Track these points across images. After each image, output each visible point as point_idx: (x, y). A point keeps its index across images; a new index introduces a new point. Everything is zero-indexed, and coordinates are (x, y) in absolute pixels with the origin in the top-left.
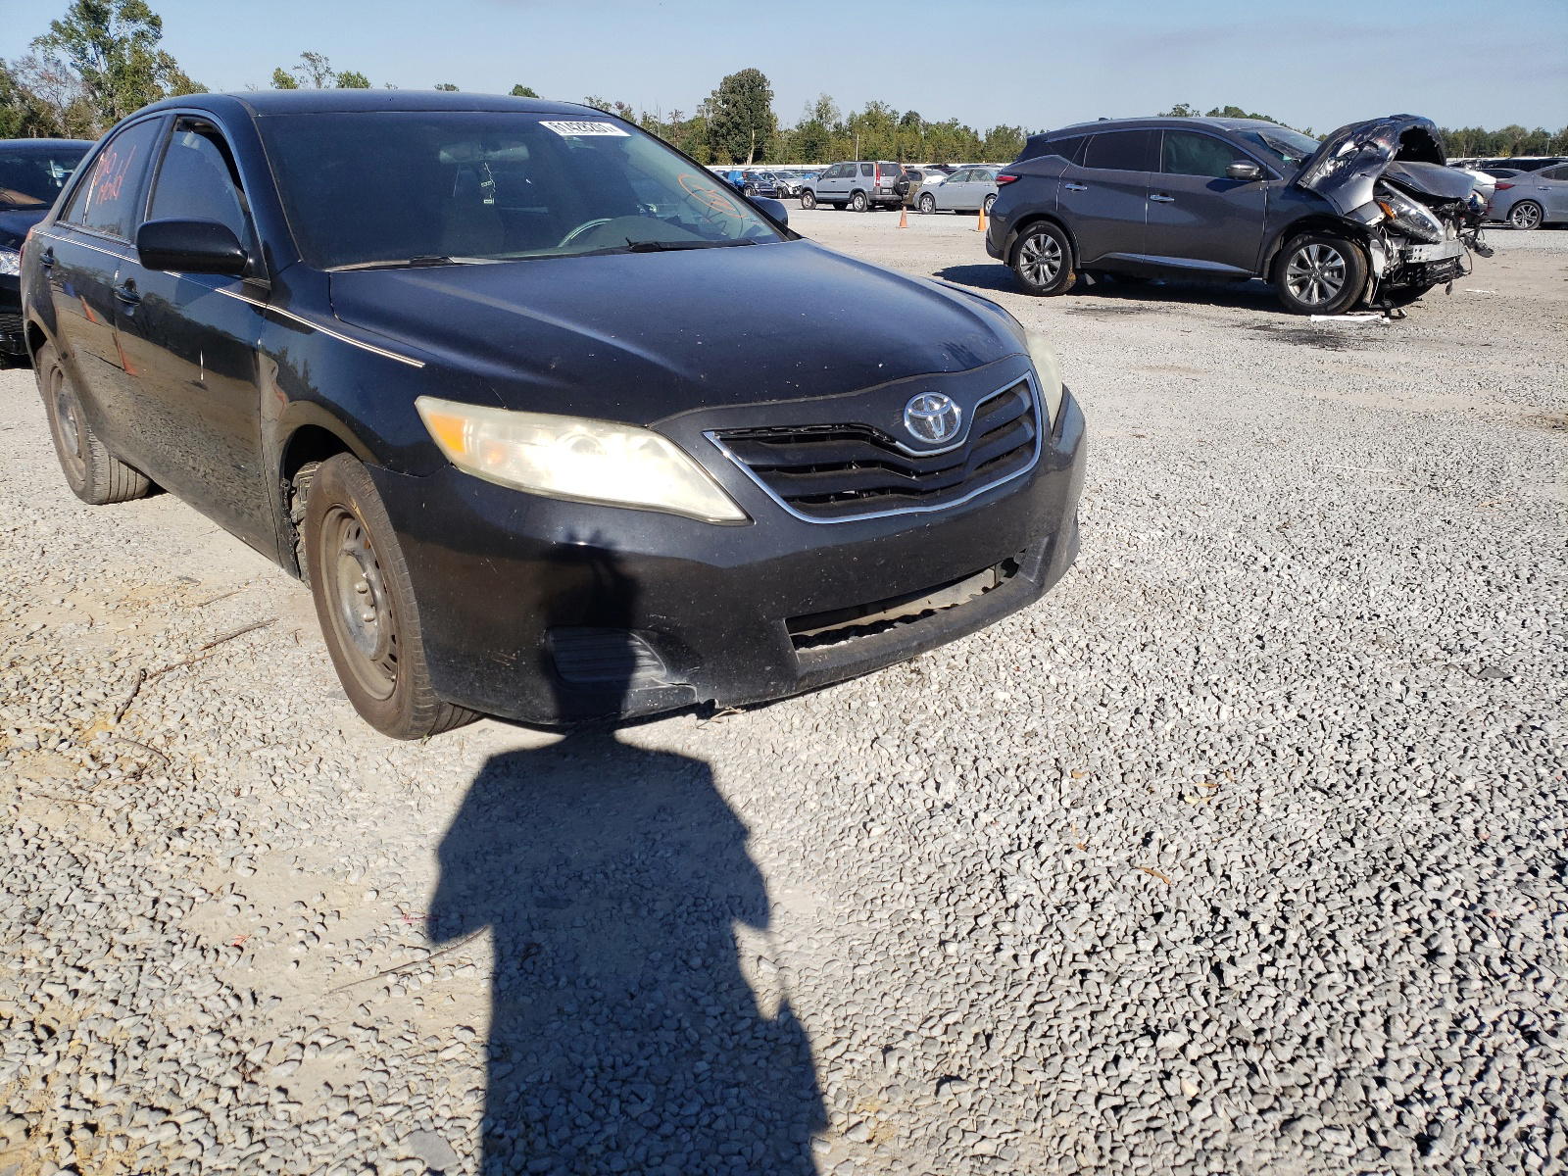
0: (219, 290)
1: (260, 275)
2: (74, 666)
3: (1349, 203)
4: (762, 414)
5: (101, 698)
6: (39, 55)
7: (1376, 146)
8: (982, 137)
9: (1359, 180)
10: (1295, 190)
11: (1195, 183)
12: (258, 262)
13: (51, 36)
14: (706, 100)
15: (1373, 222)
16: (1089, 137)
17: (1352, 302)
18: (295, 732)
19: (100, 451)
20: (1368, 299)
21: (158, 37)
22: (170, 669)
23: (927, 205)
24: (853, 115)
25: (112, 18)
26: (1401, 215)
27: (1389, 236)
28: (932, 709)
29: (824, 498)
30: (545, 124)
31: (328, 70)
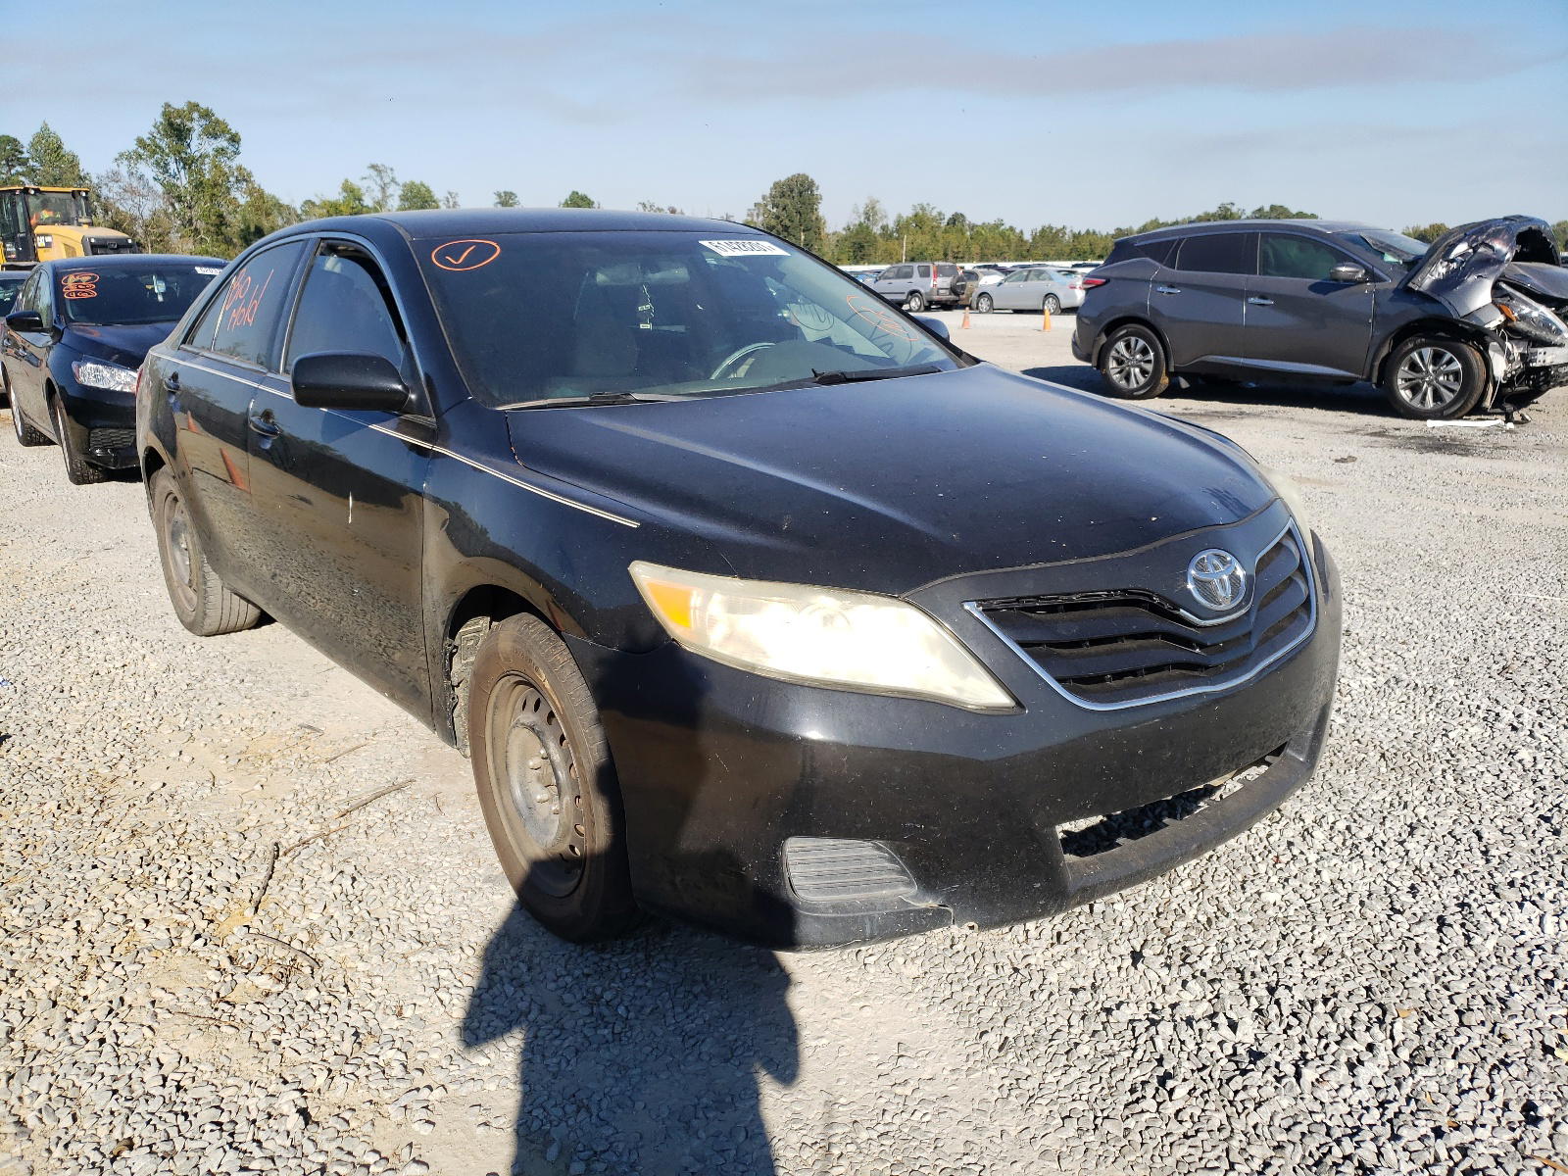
0: (374, 427)
1: (422, 411)
2: (200, 836)
3: (1465, 306)
4: (1028, 580)
5: (234, 880)
6: (124, 169)
7: (1492, 248)
8: (1027, 237)
9: (1475, 282)
10: (1405, 292)
11: (1296, 285)
12: (421, 397)
13: (135, 152)
14: (756, 205)
15: (1492, 325)
16: (1181, 240)
17: (1470, 406)
18: (454, 930)
19: (214, 580)
20: (1488, 403)
21: (237, 153)
22: (305, 843)
23: (984, 304)
24: (900, 216)
25: (195, 135)
26: (1523, 318)
27: (1510, 339)
28: (1191, 913)
29: (1100, 679)
30: (705, 243)
31: (393, 180)
